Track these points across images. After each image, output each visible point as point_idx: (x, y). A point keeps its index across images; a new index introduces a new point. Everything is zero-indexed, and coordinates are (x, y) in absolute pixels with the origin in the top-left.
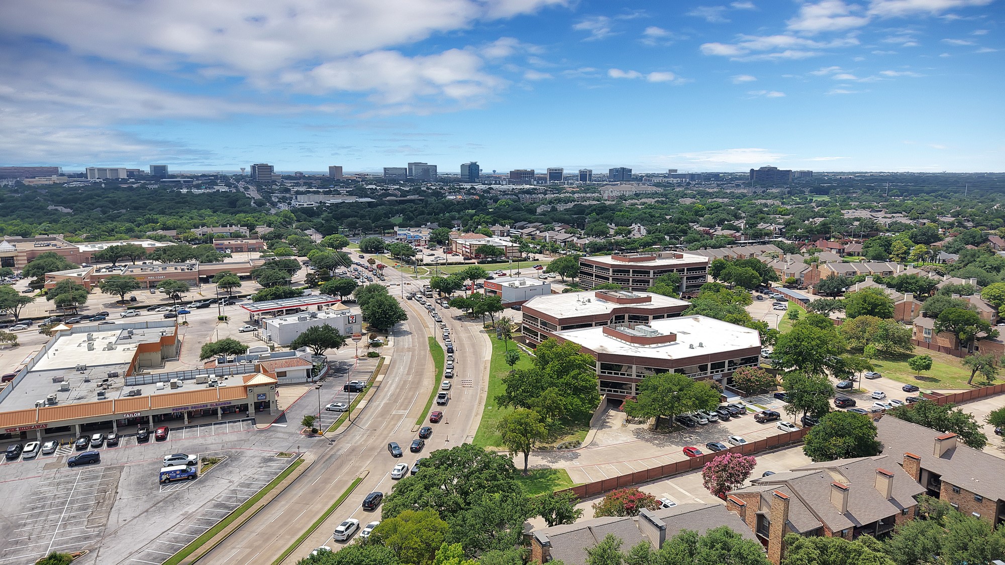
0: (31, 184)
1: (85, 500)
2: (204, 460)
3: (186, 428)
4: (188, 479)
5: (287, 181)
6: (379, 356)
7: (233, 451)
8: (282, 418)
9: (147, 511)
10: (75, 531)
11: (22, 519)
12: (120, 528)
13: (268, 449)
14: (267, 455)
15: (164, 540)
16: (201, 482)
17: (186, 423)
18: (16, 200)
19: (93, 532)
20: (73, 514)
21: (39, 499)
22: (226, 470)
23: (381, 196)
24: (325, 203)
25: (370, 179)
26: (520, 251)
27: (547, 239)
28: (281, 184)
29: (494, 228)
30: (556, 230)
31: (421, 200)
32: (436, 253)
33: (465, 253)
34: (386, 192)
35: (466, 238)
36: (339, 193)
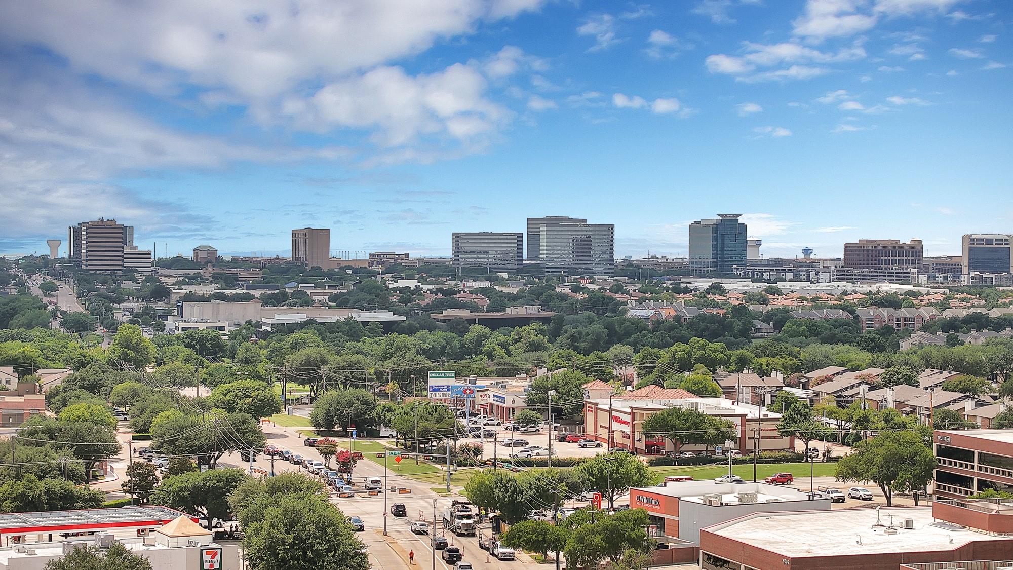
5: (167, 271)
23: (428, 309)
24: (259, 325)
25: (410, 268)
26: (785, 433)
27: (891, 406)
28: (148, 279)
29: (731, 380)
30: (922, 385)
31: (545, 320)
32: (532, 440)
33: (618, 438)
34: (448, 299)
35: (633, 398)
36: (307, 302)
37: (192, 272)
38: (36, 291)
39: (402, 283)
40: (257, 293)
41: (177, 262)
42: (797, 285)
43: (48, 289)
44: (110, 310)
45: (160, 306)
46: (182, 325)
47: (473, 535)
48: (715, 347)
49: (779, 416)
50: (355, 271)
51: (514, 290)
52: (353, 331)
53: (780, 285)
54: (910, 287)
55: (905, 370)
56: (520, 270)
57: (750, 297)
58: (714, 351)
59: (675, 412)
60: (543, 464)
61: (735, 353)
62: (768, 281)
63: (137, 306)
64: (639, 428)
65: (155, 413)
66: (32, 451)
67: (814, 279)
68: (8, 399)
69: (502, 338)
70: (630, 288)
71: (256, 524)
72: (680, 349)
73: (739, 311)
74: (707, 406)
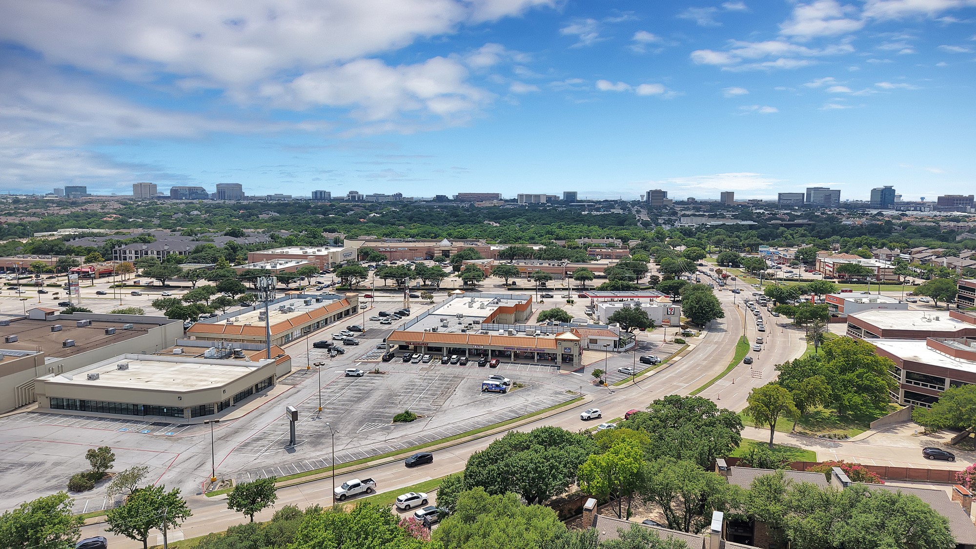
0: (479, 206)
1: (436, 390)
2: (514, 384)
3: (511, 363)
4: (499, 392)
5: (677, 206)
6: (685, 343)
7: (537, 383)
8: (581, 370)
9: (468, 404)
10: (424, 405)
11: (400, 392)
12: (448, 409)
13: (562, 387)
14: (558, 390)
15: (471, 421)
16: (507, 396)
17: (512, 360)
18: (466, 216)
19: (433, 408)
20: (426, 396)
21: (412, 385)
22: (527, 393)
23: (766, 220)
24: (706, 225)
25: (762, 205)
26: (895, 274)
27: (945, 265)
28: (671, 209)
29: (878, 251)
30: (961, 257)
31: (809, 225)
32: (795, 271)
33: (828, 272)
34: (774, 217)
35: (835, 257)
36: (724, 217)
37: (686, 206)
38: (634, 212)
39: (758, 211)
40: (707, 214)
41: (681, 203)
42: (915, 213)
43: (638, 212)
44: (657, 219)
45: (674, 218)
46: (680, 224)
47: (766, 306)
48: (871, 239)
49: (894, 267)
50: (742, 206)
51: (799, 214)
52: (738, 228)
53: (907, 213)
54: (966, 214)
55: (953, 251)
56: (804, 206)
57: (893, 217)
58: (872, 241)
59: (850, 265)
60: (797, 280)
61: (881, 241)
62: (902, 211)
63: (666, 218)
64: (835, 269)
65: (662, 258)
66: (619, 271)
67: (923, 210)
68: (618, 250)
69: (791, 232)
70: (844, 213)
71: (687, 301)
72: (857, 239)
73: (888, 223)
74: (864, 262)
